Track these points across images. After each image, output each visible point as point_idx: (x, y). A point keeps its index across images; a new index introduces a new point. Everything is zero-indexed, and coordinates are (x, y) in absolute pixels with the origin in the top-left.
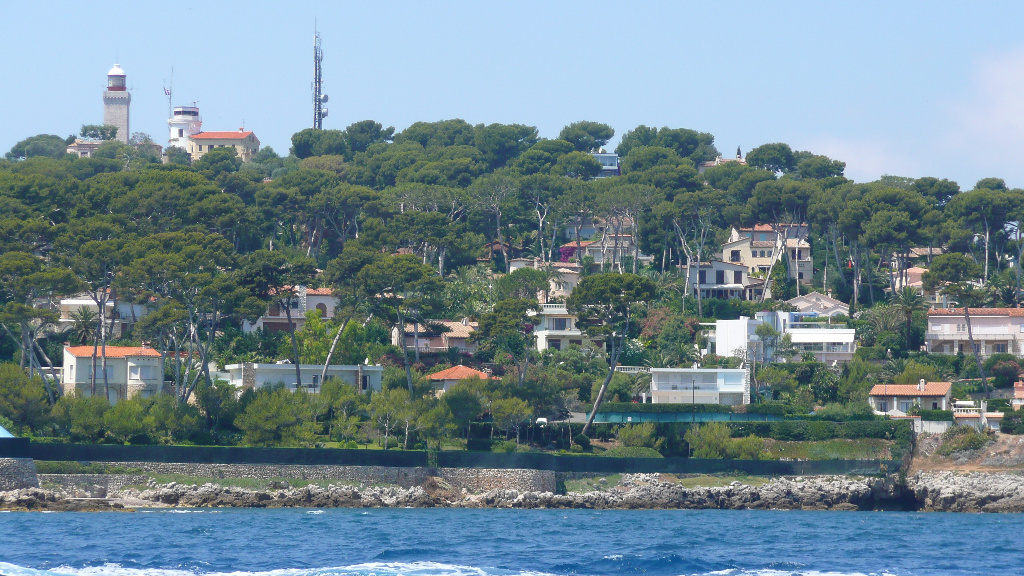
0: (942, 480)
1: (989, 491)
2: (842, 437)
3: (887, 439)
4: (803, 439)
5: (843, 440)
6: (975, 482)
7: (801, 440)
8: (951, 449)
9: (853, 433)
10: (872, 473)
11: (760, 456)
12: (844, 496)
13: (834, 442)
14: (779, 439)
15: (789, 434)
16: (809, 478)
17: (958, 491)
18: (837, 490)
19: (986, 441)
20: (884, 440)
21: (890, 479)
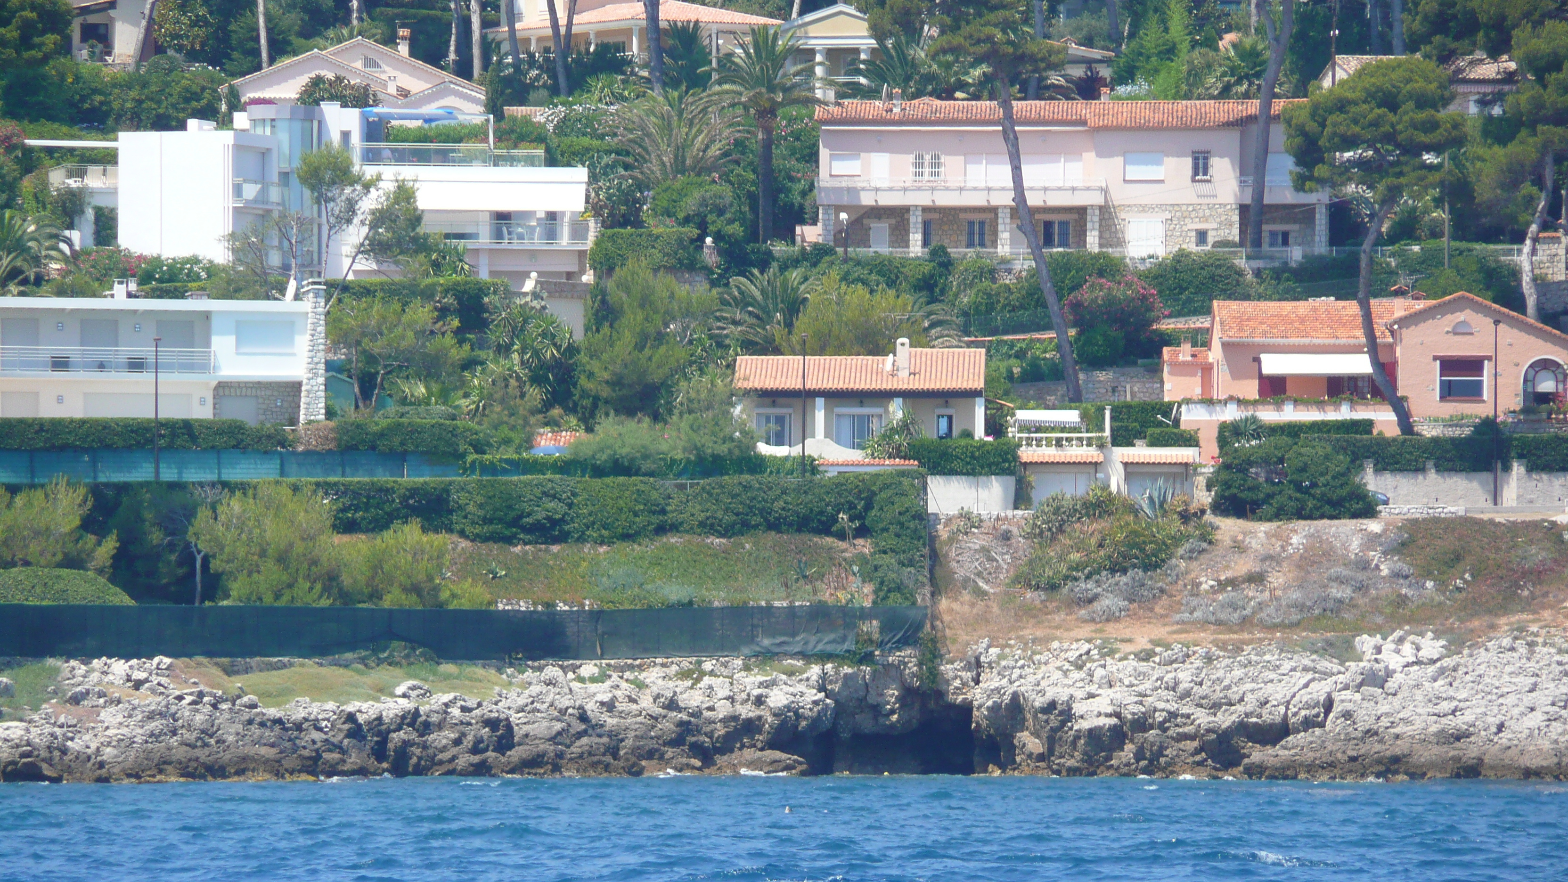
0: (1066, 673)
1: (1240, 708)
2: (691, 531)
3: (841, 536)
4: (562, 538)
5: (697, 539)
6: (1185, 675)
7: (556, 540)
8: (1063, 569)
9: (729, 518)
10: (830, 648)
11: (444, 595)
12: (750, 727)
13: (670, 548)
14: (485, 539)
15: (515, 522)
16: (622, 669)
17: (1132, 709)
18: (723, 709)
19: (1177, 540)
20: (829, 540)
21: (888, 667)
